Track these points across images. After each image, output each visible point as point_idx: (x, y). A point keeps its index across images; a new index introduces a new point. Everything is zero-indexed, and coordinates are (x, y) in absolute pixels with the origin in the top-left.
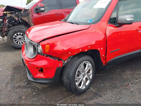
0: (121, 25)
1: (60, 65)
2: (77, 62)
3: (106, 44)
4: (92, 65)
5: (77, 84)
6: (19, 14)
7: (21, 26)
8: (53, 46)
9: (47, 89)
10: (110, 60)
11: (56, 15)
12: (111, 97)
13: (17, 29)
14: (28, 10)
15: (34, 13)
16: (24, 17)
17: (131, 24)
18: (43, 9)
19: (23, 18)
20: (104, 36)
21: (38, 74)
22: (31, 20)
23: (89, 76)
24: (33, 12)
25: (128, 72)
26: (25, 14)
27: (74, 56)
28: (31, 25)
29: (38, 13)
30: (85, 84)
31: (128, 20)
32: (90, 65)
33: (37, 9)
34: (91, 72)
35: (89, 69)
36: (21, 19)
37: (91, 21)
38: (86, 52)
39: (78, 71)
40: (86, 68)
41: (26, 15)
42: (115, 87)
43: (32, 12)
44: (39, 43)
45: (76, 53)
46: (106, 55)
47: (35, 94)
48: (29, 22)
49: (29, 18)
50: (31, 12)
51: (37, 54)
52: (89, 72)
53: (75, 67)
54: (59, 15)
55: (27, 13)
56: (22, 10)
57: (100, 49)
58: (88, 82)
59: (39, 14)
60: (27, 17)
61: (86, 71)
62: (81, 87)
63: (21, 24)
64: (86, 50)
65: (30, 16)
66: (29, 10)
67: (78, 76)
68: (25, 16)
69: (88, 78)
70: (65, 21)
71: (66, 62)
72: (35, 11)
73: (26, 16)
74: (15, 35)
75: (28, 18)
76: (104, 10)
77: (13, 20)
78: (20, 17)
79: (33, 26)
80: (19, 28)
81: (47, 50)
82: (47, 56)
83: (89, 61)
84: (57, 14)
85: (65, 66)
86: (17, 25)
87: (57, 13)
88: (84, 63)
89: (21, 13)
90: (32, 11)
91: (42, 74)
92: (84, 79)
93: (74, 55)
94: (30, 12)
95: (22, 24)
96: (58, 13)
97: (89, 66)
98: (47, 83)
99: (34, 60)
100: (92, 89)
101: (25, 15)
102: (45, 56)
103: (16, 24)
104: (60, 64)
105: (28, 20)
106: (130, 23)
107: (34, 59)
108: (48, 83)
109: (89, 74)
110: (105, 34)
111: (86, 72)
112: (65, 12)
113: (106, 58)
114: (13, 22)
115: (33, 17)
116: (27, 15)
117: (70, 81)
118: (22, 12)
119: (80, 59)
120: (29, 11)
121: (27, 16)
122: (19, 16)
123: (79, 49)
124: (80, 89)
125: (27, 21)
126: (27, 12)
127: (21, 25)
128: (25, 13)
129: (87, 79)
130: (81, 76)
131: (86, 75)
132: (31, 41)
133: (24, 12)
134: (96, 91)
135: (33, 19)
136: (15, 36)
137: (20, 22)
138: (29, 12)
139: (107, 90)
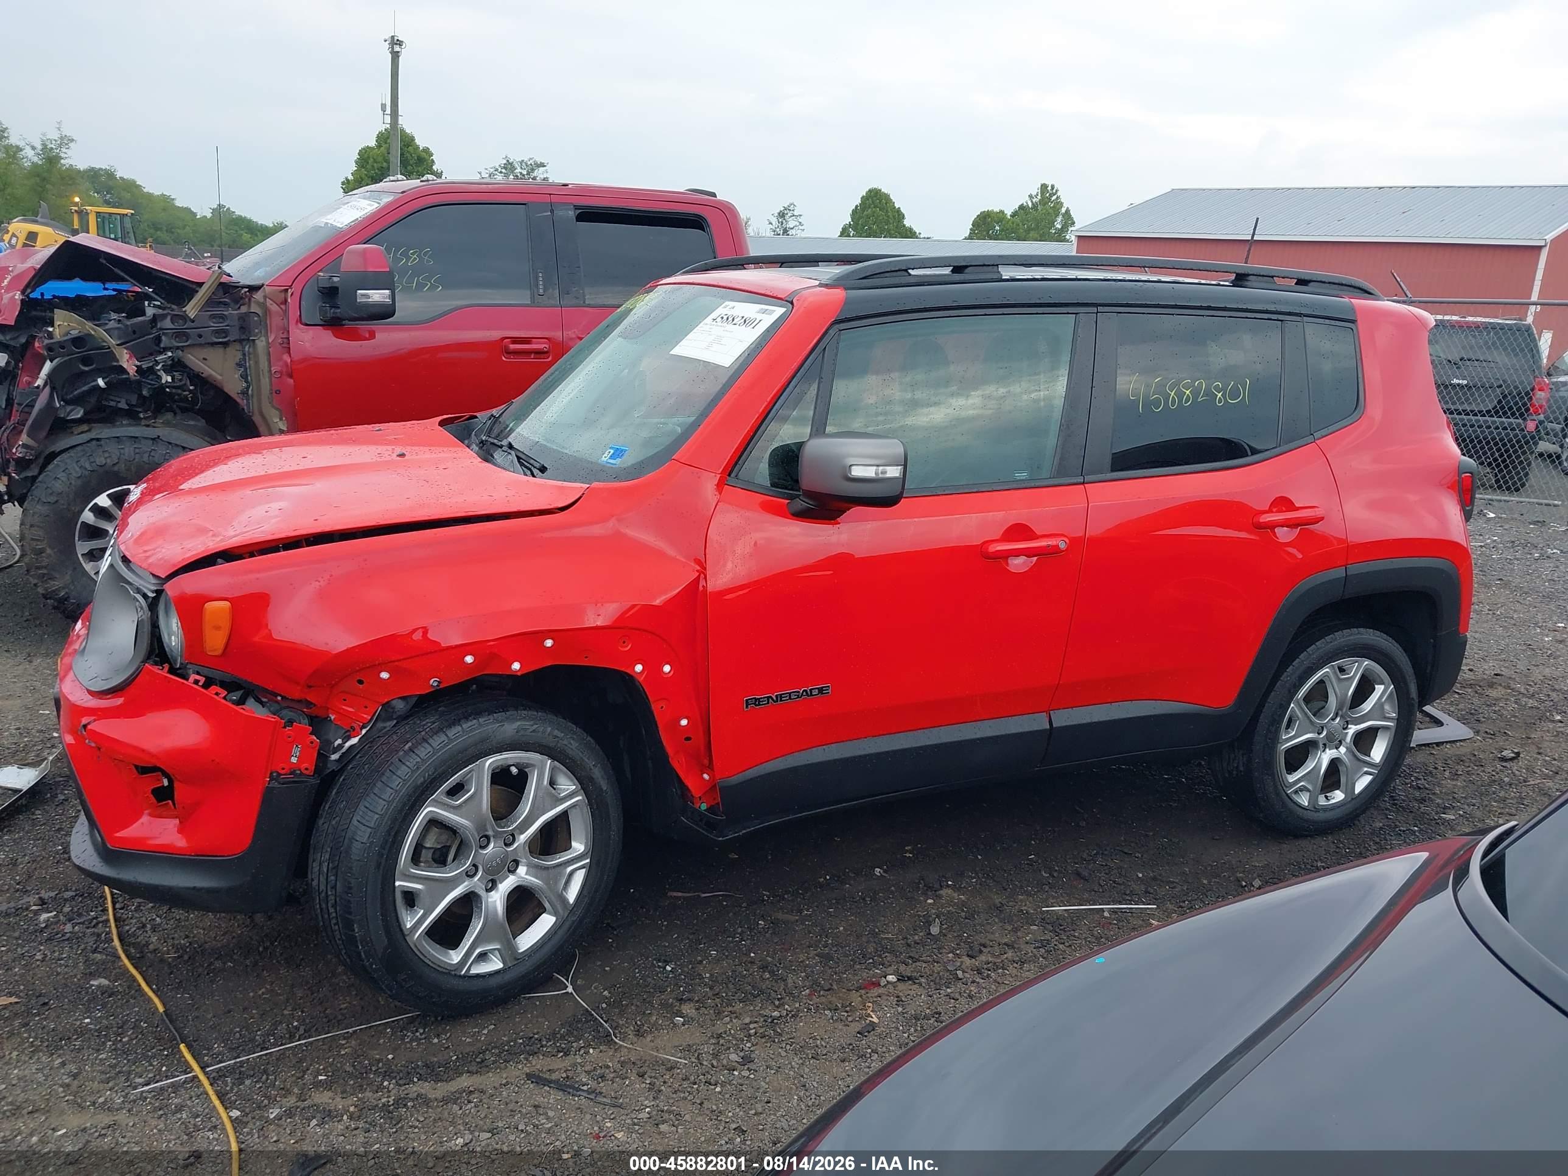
1: (294, 760)
2: (423, 751)
4: (585, 790)
5: (415, 918)
6: (167, 323)
7: (167, 424)
12: (685, 1048)
13: (128, 450)
14: (254, 289)
15: (300, 320)
16: (208, 353)
17: (890, 502)
18: (378, 296)
19: (194, 360)
21: (145, 819)
22: (265, 382)
23: (556, 874)
24: (293, 314)
25: (948, 897)
26: (215, 325)
27: (425, 703)
28: (262, 429)
29: (336, 324)
30: (496, 933)
32: (567, 787)
33: (330, 293)
34: (578, 847)
36: (175, 366)
37: (622, 454)
40: (524, 809)
41: (224, 332)
43: (285, 312)
45: (433, 682)
48: (244, 393)
49: (250, 363)
50: (274, 308)
51: (144, 662)
53: (396, 782)
54: (538, 353)
55: (243, 318)
56: (201, 284)
58: (545, 924)
59: (354, 336)
60: (233, 354)
61: (519, 831)
62: (452, 956)
63: (171, 410)
64: (516, 666)
65: (261, 344)
66: (258, 296)
68: (213, 344)
69: (539, 894)
71: (353, 740)
72: (312, 308)
73: (225, 345)
74: (103, 500)
75: (239, 365)
77: (100, 372)
78: (165, 349)
79: (282, 432)
80: (146, 446)
81: (215, 641)
82: (209, 682)
83: (549, 752)
84: (512, 347)
86: (131, 414)
87: (516, 340)
88: (492, 761)
89: (184, 318)
90: (285, 302)
91: (173, 824)
92: (500, 892)
94: (267, 311)
95: (184, 410)
96: (527, 340)
97: (550, 799)
98: (200, 890)
99: (118, 707)
100: (570, 989)
101: (217, 332)
102: (196, 682)
103: (123, 405)
104: (296, 751)
105: (244, 377)
106: (881, 497)
107: (120, 701)
108: (209, 891)
109: (556, 860)
111: (522, 839)
114: (101, 382)
115: (286, 358)
116: (234, 335)
117: (349, 889)
118: (191, 309)
120: (262, 305)
121: (241, 341)
122: (158, 339)
124: (449, 972)
125: (233, 385)
126: (244, 309)
127: (169, 416)
128: (223, 318)
129: (533, 903)
130: (460, 868)
131: (522, 870)
133: (211, 303)
135: (291, 374)
136: (99, 511)
137: (162, 387)
138: (254, 308)
139: (685, 1008)
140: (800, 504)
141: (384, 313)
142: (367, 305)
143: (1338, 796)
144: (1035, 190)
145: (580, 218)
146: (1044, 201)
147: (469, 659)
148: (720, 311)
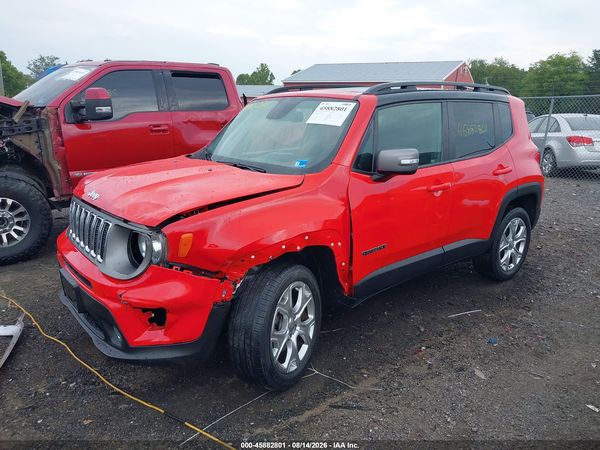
0: (387, 175)
1: (223, 296)
2: (275, 285)
3: (351, 231)
4: (313, 294)
5: (276, 352)
6: (6, 125)
8: (200, 235)
9: (167, 390)
10: (363, 280)
11: (152, 131)
12: (376, 385)
14: (42, 108)
15: (65, 122)
16: (22, 137)
17: (412, 172)
18: (105, 109)
19: (17, 141)
20: (343, 209)
21: (146, 333)
22: (50, 149)
23: (306, 328)
24: (62, 121)
25: (416, 318)
26: (26, 125)
28: (49, 169)
29: (80, 123)
30: (295, 354)
31: (403, 162)
32: (308, 294)
33: (76, 109)
34: (311, 317)
35: (306, 308)
36: (10, 144)
37: (305, 163)
38: (297, 252)
39: (279, 314)
40: (299, 303)
41: (30, 128)
42: (385, 361)
43: (58, 118)
44: (158, 228)
45: (271, 258)
46: (351, 264)
47: (125, 408)
48: (40, 154)
49: (42, 141)
50: (52, 117)
51: (149, 264)
52: (304, 317)
54: (164, 131)
55: (38, 121)
56: (19, 108)
57: (336, 244)
58: (305, 348)
60: (34, 137)
61: (298, 313)
62: (285, 365)
64: (298, 248)
65: (47, 132)
66: (44, 111)
67: (277, 328)
68: (25, 134)
69: (303, 337)
70: (208, 157)
71: (238, 285)
72: (70, 117)
73: (30, 134)
75: (37, 142)
76: (340, 132)
78: (5, 136)
80: (2, 180)
81: (184, 251)
82: (182, 270)
83: (305, 281)
84: (154, 129)
85: (238, 298)
87: (155, 126)
88: (291, 286)
89: (12, 122)
90: (57, 114)
91: (161, 332)
92: (294, 338)
93: (265, 265)
94: (49, 118)
95: (13, 164)
96: (159, 126)
97: (305, 299)
99: (137, 285)
100: (316, 372)
101: (28, 128)
102: (176, 269)
104: (225, 292)
105: (40, 147)
106: (410, 171)
109: (307, 322)
110: (346, 201)
111: (298, 316)
112: (186, 123)
113: (351, 272)
115: (59, 138)
116: (35, 129)
118: (16, 118)
119: (282, 276)
120: (46, 115)
121: (37, 131)
122: (2, 133)
123: (281, 243)
124: (284, 372)
125: (34, 151)
126: (38, 117)
128: (29, 122)
129: (300, 341)
130: (285, 330)
131: (298, 328)
132: (126, 221)
133: (24, 115)
134: (330, 375)
135: (63, 145)
137: (6, 154)
138: (42, 117)
139: (363, 371)
140: (375, 177)
141: (108, 116)
142: (101, 114)
143: (512, 265)
144: (259, 66)
145: (173, 75)
146: (263, 70)
147: (284, 247)
148: (321, 106)
